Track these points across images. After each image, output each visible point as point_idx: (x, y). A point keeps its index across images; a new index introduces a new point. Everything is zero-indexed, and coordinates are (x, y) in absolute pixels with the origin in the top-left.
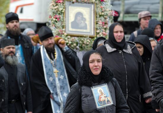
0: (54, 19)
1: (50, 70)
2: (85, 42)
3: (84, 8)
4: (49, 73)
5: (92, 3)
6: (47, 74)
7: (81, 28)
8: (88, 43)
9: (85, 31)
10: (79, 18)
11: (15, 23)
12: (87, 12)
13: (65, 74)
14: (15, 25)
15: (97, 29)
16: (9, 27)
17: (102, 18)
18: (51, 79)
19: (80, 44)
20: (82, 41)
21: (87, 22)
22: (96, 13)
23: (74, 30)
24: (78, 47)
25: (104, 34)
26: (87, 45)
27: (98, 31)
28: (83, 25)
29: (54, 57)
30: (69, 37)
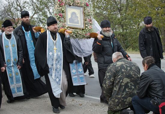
0: (59, 16)
1: (51, 47)
2: (79, 33)
3: (76, 10)
4: (50, 49)
5: (82, 7)
6: (49, 49)
7: (75, 23)
8: (81, 33)
9: (78, 25)
10: (73, 16)
11: (27, 18)
12: (78, 12)
13: (61, 52)
14: (27, 20)
15: (85, 24)
16: (23, 20)
17: (89, 17)
18: (51, 53)
19: (75, 33)
20: (77, 32)
21: (79, 19)
22: (84, 14)
23: (71, 24)
24: (74, 36)
25: (91, 28)
26: (80, 34)
27: (87, 25)
28: (76, 21)
29: (56, 39)
30: (69, 28)
